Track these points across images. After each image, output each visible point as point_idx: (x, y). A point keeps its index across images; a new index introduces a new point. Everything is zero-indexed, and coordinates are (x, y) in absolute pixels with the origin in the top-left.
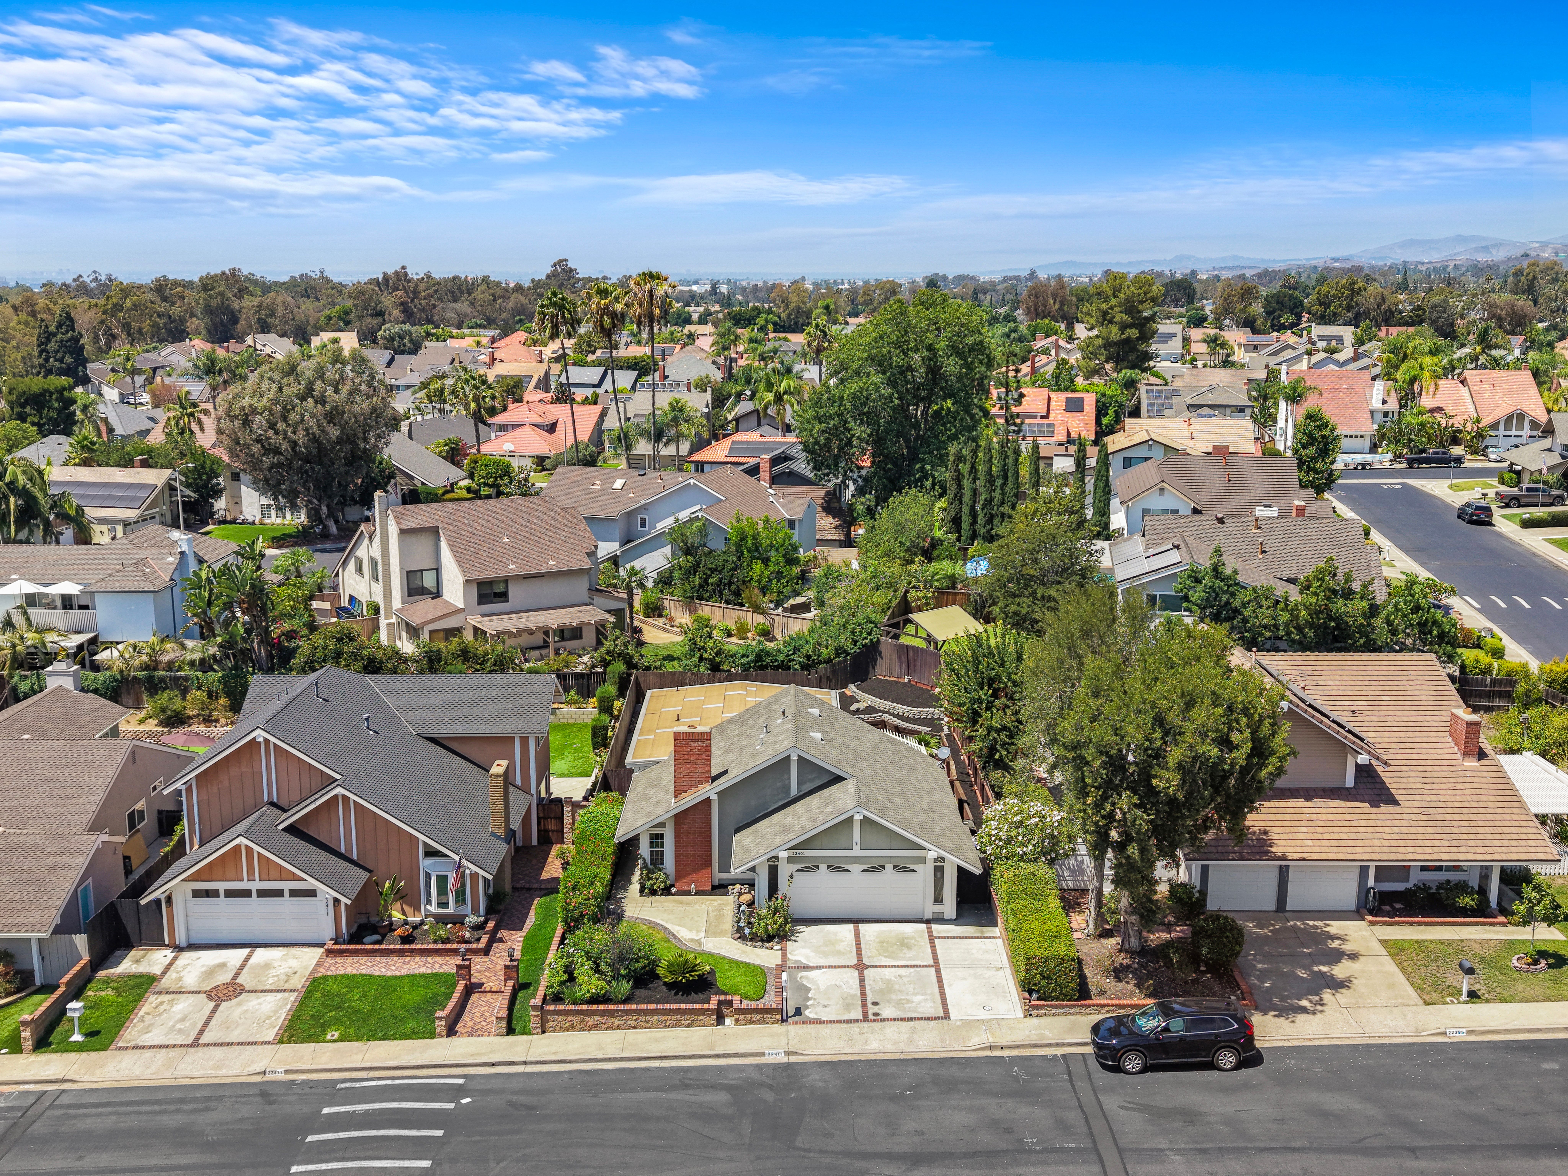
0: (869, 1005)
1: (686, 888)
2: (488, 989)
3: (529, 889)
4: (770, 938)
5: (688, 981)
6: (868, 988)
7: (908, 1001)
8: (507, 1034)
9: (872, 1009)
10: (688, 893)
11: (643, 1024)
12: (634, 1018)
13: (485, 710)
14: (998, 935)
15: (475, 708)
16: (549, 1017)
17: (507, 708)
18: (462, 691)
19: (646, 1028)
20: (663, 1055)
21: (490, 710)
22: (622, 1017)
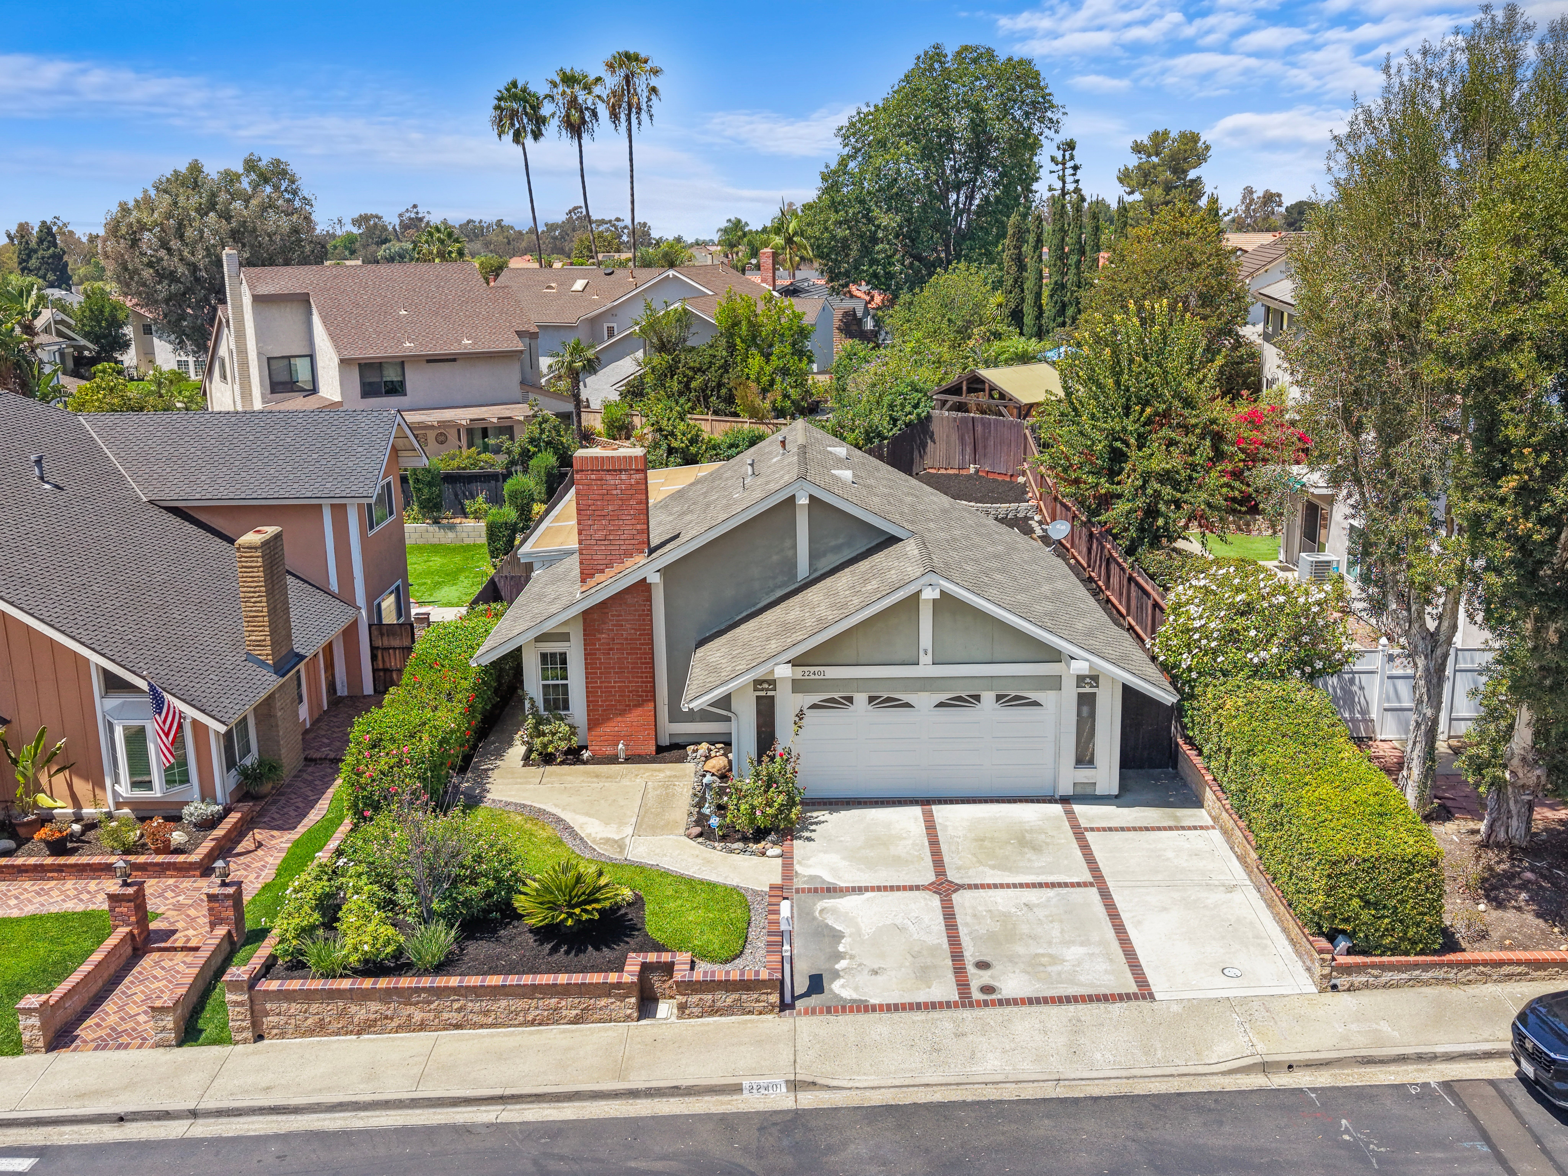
0: (971, 969)
1: (609, 751)
2: (178, 943)
3: (336, 761)
4: (760, 834)
5: (579, 921)
6: (963, 931)
7: (1055, 959)
8: (180, 1044)
9: (977, 979)
10: (613, 760)
11: (475, 1018)
12: (456, 1005)
13: (271, 463)
14: (1210, 822)
15: (255, 460)
16: (268, 1006)
17: (309, 459)
18: (236, 435)
19: (482, 1026)
20: (508, 1092)
21: (280, 462)
22: (430, 1003)
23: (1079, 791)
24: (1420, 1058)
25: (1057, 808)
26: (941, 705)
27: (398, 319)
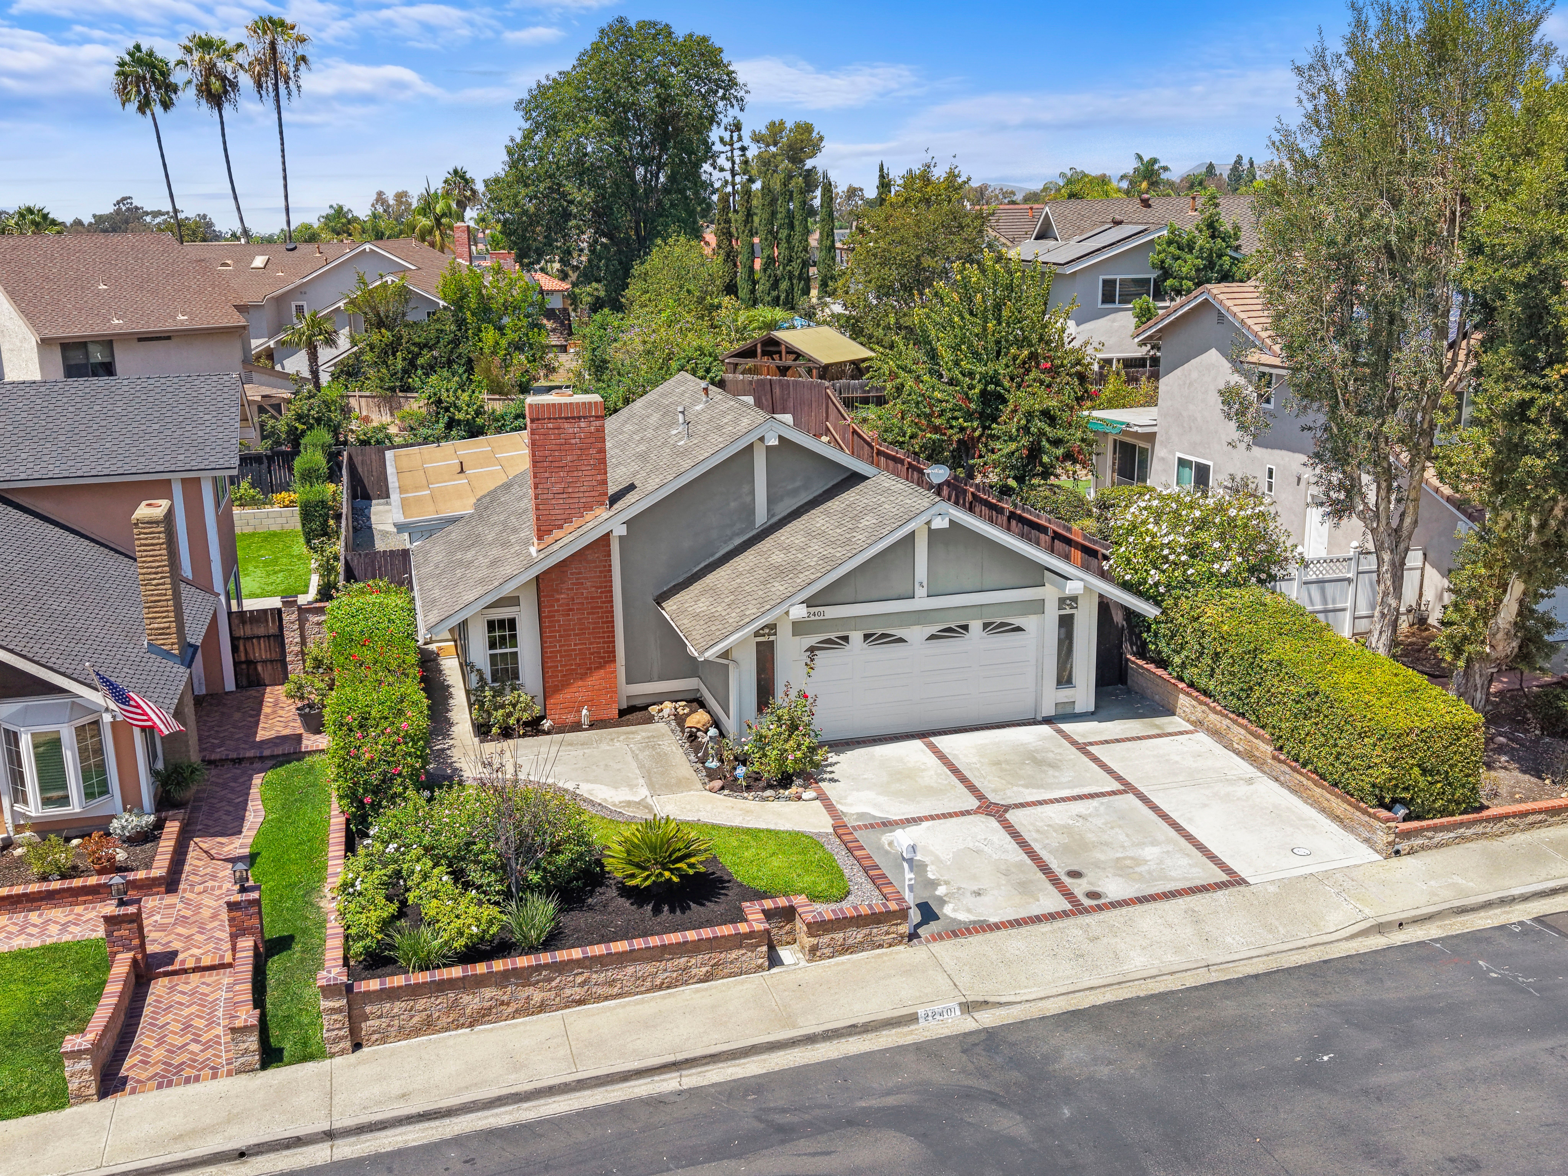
0: (1066, 879)
1: (569, 720)
2: (190, 964)
3: (239, 761)
4: (785, 781)
5: (684, 877)
6: (1036, 847)
7: (1138, 861)
8: (263, 1067)
9: (1077, 887)
10: (577, 727)
11: (600, 991)
12: (579, 979)
13: (103, 436)
14: (1191, 728)
15: (83, 434)
16: (368, 1009)
17: (149, 430)
18: (51, 407)
19: (606, 998)
20: (680, 1057)
21: (115, 435)
22: (550, 980)
23: (1061, 711)
24: (1503, 902)
25: (1045, 729)
26: (932, 637)
27: (98, 293)
